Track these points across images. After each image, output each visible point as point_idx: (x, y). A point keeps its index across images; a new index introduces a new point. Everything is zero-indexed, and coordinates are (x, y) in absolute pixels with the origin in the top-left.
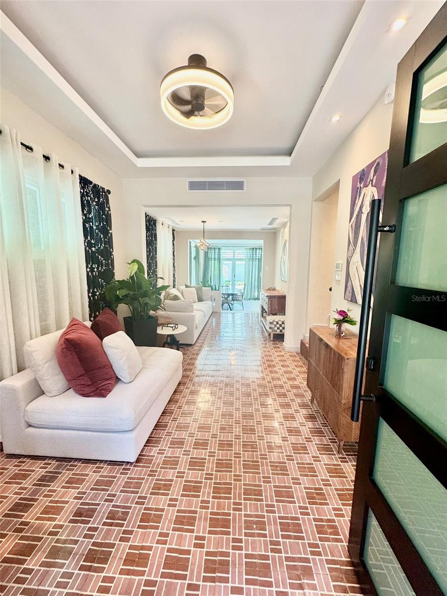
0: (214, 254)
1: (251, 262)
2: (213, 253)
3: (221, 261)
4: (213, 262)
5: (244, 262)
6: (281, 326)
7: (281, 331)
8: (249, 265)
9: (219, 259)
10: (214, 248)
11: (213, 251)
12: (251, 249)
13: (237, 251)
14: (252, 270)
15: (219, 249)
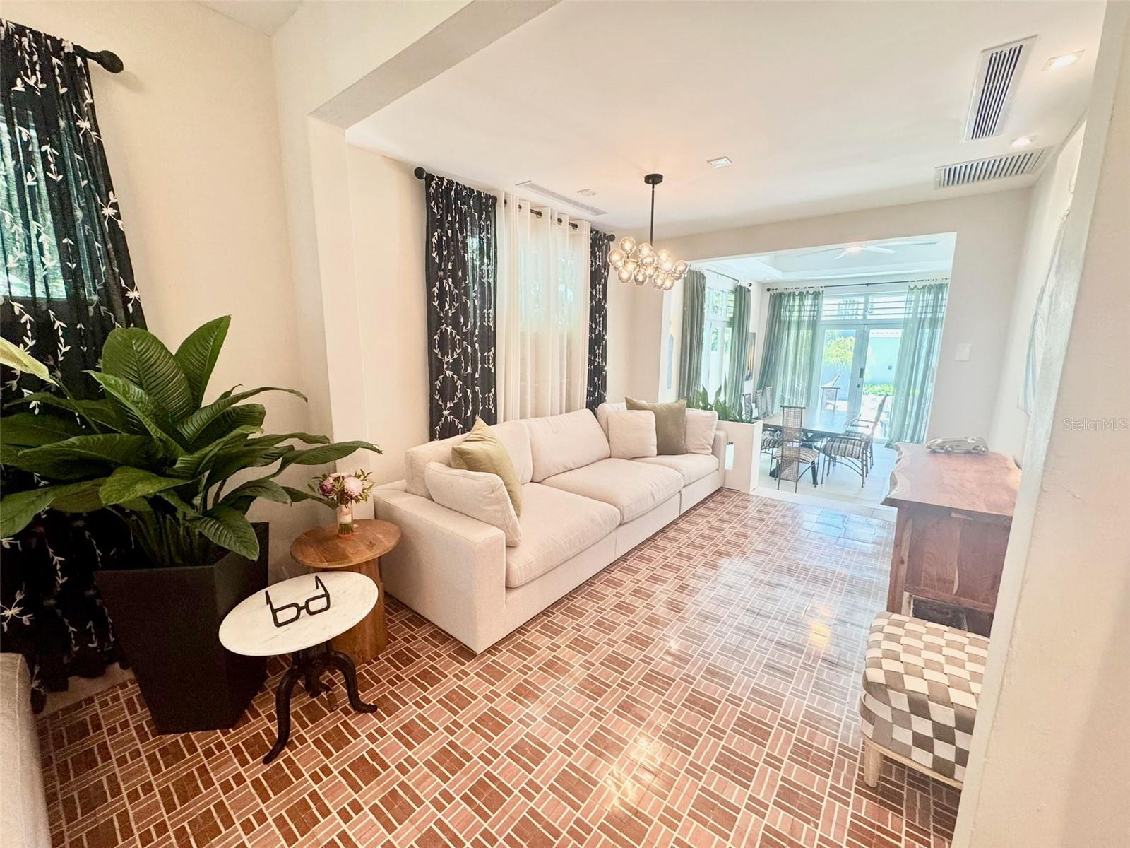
0: (800, 311)
1: (927, 331)
2: (796, 308)
3: (820, 329)
4: (793, 332)
5: (898, 333)
6: (944, 734)
7: (939, 765)
8: (918, 340)
9: (813, 325)
10: (801, 294)
11: (797, 302)
12: (930, 287)
13: (876, 300)
14: (929, 353)
15: (817, 295)
